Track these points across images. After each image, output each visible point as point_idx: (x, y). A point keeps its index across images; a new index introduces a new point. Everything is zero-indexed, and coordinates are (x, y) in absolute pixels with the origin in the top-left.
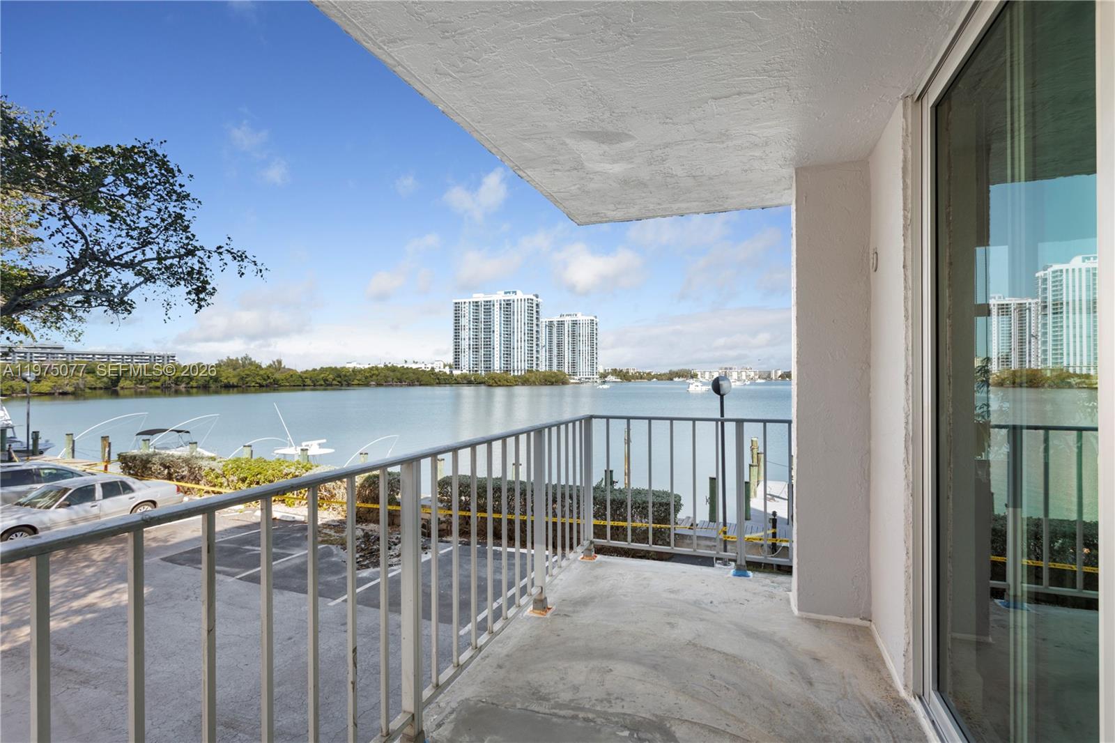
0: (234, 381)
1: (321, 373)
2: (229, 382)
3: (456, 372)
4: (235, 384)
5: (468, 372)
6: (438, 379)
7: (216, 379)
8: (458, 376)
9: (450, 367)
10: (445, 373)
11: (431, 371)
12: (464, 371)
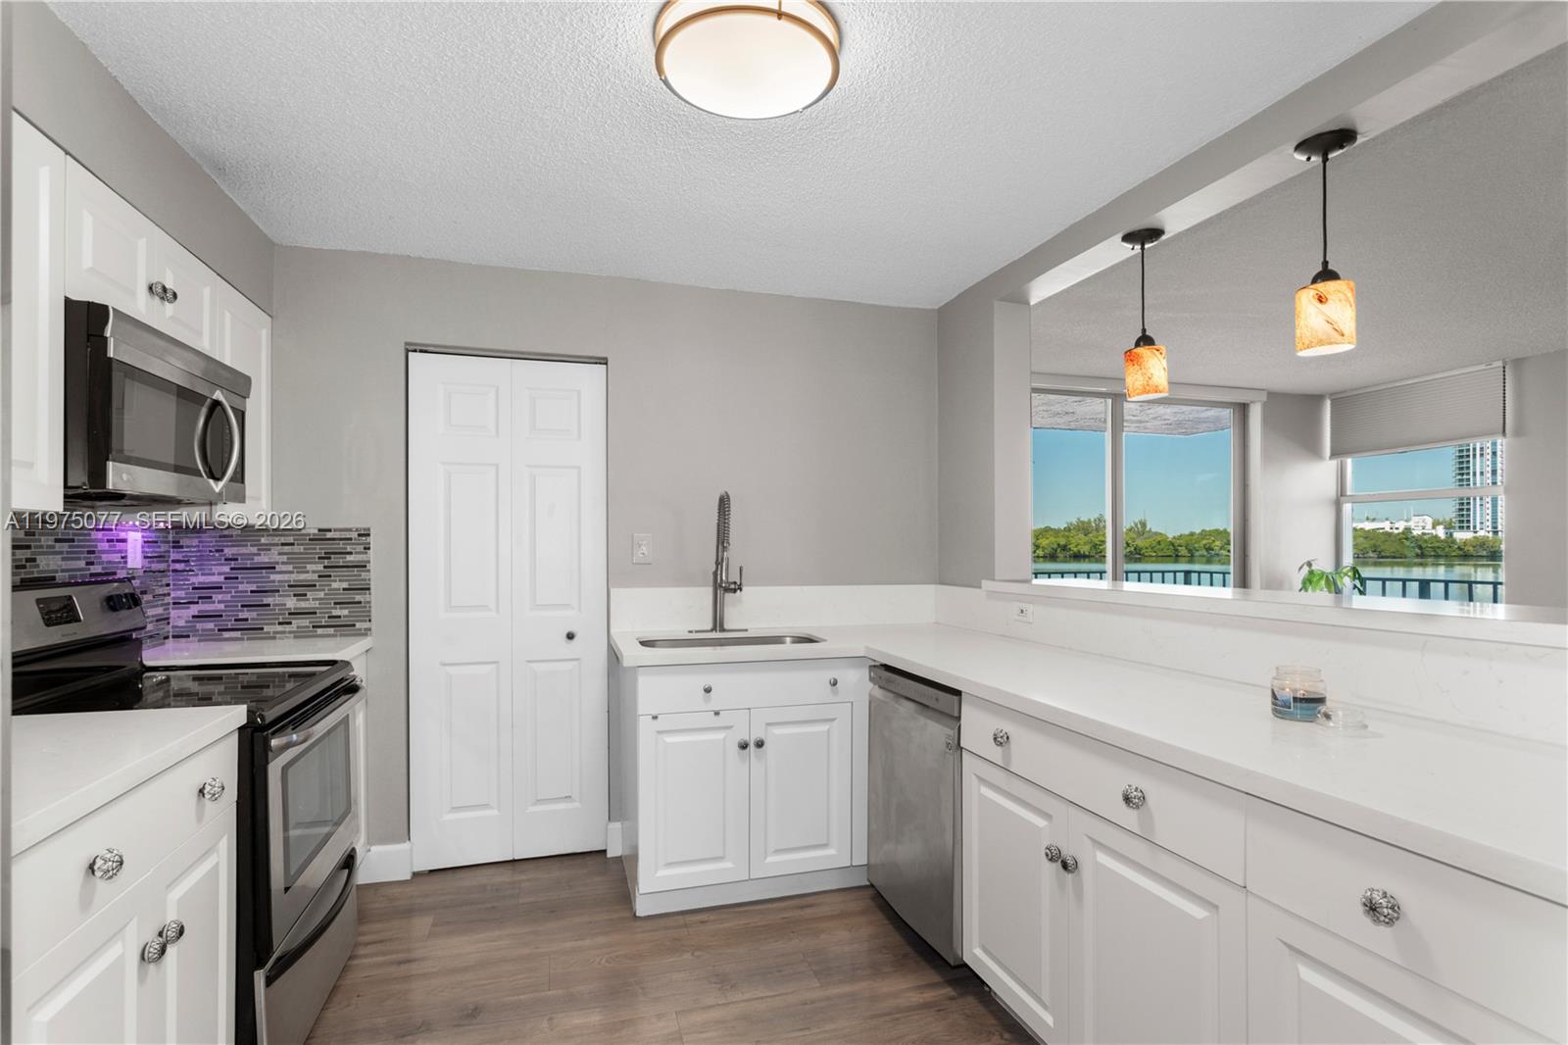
0: (1085, 549)
1: (1203, 539)
2: (1079, 552)
3: (1460, 536)
4: (1087, 553)
5: (1490, 535)
6: (1420, 547)
7: (1064, 548)
8: (1465, 543)
9: (1449, 527)
10: (1436, 536)
11: (1403, 533)
12: (1482, 533)
